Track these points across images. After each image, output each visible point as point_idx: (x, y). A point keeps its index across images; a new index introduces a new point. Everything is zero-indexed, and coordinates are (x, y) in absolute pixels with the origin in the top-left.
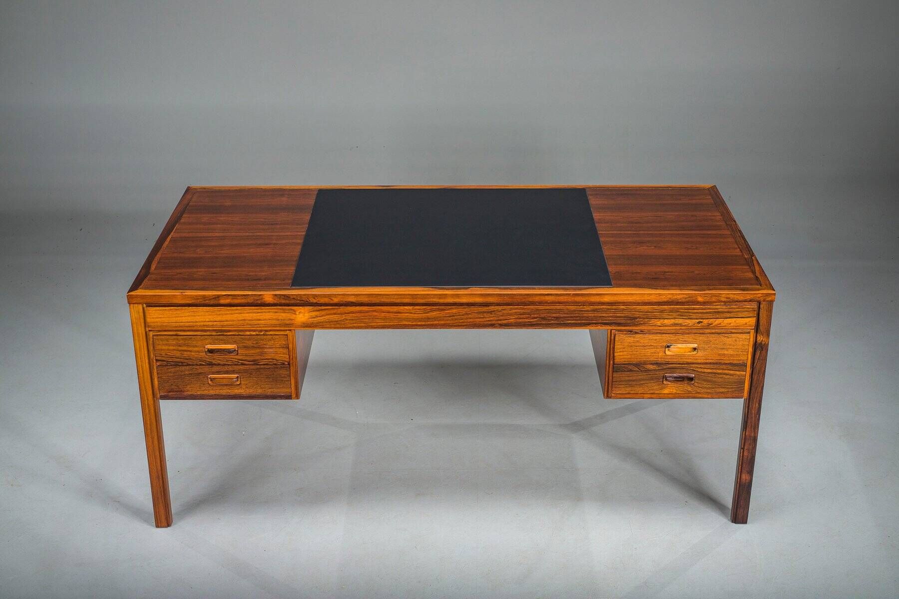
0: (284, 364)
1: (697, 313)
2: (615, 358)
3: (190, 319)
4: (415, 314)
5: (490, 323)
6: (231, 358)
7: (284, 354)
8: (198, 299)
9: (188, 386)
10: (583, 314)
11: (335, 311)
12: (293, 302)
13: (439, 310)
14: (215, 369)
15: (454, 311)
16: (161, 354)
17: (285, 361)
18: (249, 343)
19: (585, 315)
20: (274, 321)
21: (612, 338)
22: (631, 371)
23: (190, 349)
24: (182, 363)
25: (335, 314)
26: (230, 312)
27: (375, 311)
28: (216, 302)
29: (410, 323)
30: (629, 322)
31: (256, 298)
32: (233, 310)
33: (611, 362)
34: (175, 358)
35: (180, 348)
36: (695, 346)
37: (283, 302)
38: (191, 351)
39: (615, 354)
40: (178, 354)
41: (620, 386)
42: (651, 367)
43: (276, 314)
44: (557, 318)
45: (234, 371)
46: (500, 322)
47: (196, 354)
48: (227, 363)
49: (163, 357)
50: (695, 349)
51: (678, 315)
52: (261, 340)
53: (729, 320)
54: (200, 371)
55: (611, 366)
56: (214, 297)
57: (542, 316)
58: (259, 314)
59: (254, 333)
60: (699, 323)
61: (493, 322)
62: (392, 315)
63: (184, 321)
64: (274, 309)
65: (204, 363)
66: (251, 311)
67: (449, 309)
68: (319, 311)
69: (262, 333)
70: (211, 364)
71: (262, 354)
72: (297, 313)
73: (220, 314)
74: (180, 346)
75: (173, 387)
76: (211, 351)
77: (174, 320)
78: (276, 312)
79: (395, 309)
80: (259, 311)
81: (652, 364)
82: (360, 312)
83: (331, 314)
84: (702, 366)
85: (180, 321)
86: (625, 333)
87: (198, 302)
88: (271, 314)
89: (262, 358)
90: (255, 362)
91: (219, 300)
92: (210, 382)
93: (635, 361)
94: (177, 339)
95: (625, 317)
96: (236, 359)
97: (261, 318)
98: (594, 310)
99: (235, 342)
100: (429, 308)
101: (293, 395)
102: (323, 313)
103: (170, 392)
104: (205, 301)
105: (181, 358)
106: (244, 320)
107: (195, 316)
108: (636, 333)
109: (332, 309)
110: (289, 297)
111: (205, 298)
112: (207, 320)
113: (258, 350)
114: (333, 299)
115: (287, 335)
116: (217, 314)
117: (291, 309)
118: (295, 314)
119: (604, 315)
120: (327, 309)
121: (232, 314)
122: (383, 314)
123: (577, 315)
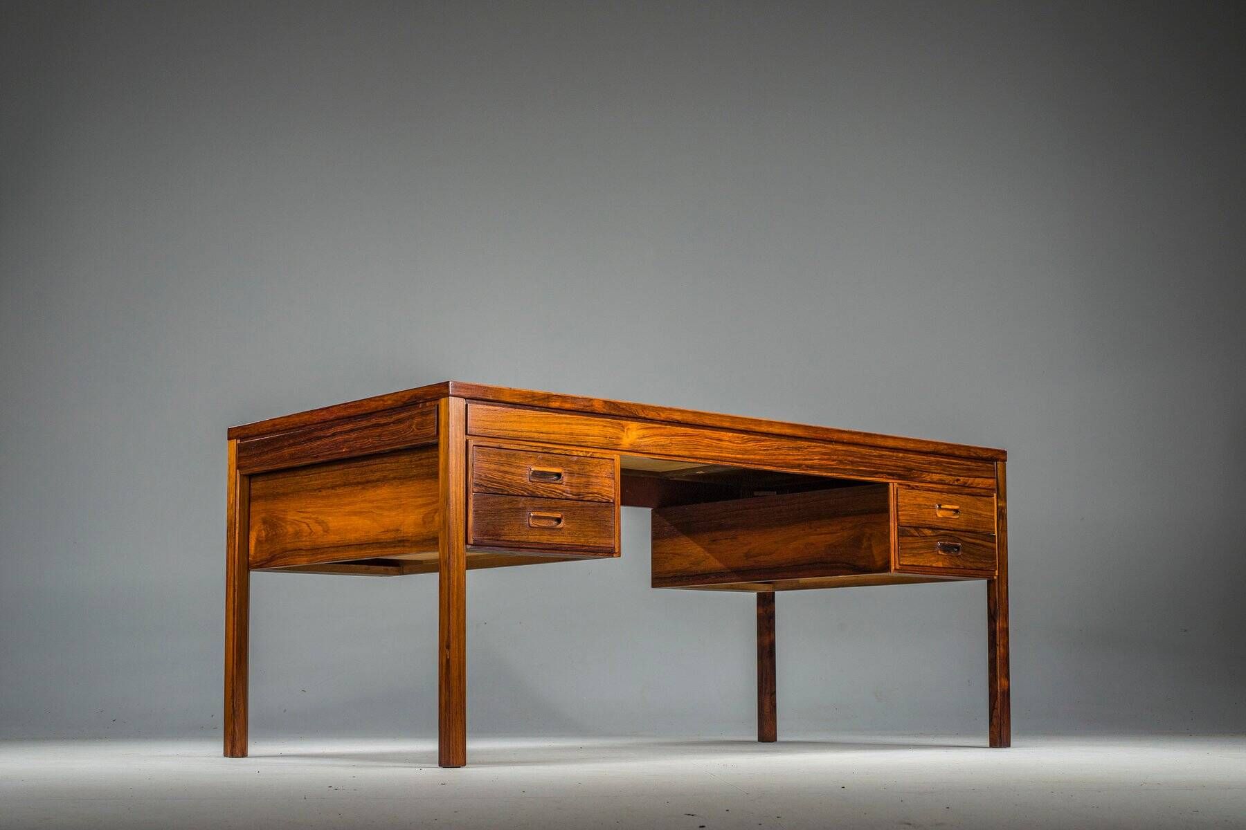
0: (608, 502)
1: (955, 468)
2: (900, 518)
3: (516, 426)
4: (734, 443)
5: (797, 462)
6: (556, 488)
7: (609, 487)
8: (526, 397)
9: (507, 528)
10: (872, 459)
11: (662, 431)
12: (622, 414)
13: (754, 440)
14: (538, 502)
15: (768, 443)
16: (480, 476)
17: (610, 497)
18: (576, 468)
19: (873, 461)
20: (602, 439)
21: (895, 493)
22: (913, 536)
23: (513, 470)
24: (502, 490)
25: (661, 435)
26: (558, 421)
27: (697, 435)
28: (545, 404)
29: (730, 455)
30: (907, 473)
31: (586, 404)
32: (561, 418)
33: (896, 524)
34: (495, 482)
35: (503, 468)
36: (956, 507)
37: (613, 412)
38: (512, 474)
39: (900, 513)
40: (498, 476)
41: (906, 555)
42: (928, 532)
43: (606, 429)
44: (852, 463)
45: (556, 508)
46: (806, 462)
47: (519, 479)
48: (550, 495)
49: (481, 479)
50: (956, 511)
51: (942, 470)
52: (588, 464)
53: (978, 480)
54: (521, 505)
55: (896, 528)
56: (543, 397)
57: (840, 458)
58: (587, 427)
59: (581, 454)
60: (958, 480)
61: (801, 462)
62: (714, 443)
63: (508, 428)
64: (603, 421)
65: (526, 494)
66: (580, 422)
67: (764, 441)
68: (647, 428)
69: (589, 455)
70: (533, 496)
71: (587, 485)
72: (626, 430)
73: (548, 423)
74: (502, 465)
75: (490, 527)
76: (535, 474)
77: (498, 425)
78: (605, 426)
79: (716, 434)
80: (587, 422)
81: (929, 528)
82: (685, 435)
83: (658, 435)
84: (963, 534)
85: (505, 428)
86: (904, 487)
87: (527, 401)
88: (601, 428)
89: (587, 490)
90: (579, 497)
91: (549, 402)
92: (531, 523)
93: (914, 523)
94: (500, 454)
95: (904, 467)
96: (560, 490)
97: (589, 432)
98: (881, 456)
99: (561, 465)
100: (746, 436)
101: (617, 551)
102: (650, 432)
103: (484, 535)
104: (534, 401)
105: (501, 484)
106: (572, 434)
107: (521, 422)
108: (913, 488)
109: (660, 428)
110: (619, 407)
111: (534, 397)
112: (534, 430)
113: (583, 480)
114: (661, 414)
115: (613, 460)
116: (544, 423)
117: (620, 424)
118: (623, 431)
119: (888, 463)
120: (655, 428)
121: (560, 424)
122: (706, 441)
123: (867, 461)
